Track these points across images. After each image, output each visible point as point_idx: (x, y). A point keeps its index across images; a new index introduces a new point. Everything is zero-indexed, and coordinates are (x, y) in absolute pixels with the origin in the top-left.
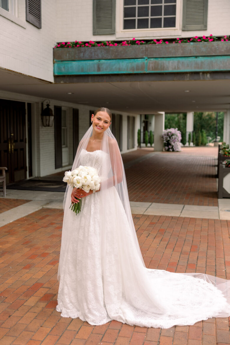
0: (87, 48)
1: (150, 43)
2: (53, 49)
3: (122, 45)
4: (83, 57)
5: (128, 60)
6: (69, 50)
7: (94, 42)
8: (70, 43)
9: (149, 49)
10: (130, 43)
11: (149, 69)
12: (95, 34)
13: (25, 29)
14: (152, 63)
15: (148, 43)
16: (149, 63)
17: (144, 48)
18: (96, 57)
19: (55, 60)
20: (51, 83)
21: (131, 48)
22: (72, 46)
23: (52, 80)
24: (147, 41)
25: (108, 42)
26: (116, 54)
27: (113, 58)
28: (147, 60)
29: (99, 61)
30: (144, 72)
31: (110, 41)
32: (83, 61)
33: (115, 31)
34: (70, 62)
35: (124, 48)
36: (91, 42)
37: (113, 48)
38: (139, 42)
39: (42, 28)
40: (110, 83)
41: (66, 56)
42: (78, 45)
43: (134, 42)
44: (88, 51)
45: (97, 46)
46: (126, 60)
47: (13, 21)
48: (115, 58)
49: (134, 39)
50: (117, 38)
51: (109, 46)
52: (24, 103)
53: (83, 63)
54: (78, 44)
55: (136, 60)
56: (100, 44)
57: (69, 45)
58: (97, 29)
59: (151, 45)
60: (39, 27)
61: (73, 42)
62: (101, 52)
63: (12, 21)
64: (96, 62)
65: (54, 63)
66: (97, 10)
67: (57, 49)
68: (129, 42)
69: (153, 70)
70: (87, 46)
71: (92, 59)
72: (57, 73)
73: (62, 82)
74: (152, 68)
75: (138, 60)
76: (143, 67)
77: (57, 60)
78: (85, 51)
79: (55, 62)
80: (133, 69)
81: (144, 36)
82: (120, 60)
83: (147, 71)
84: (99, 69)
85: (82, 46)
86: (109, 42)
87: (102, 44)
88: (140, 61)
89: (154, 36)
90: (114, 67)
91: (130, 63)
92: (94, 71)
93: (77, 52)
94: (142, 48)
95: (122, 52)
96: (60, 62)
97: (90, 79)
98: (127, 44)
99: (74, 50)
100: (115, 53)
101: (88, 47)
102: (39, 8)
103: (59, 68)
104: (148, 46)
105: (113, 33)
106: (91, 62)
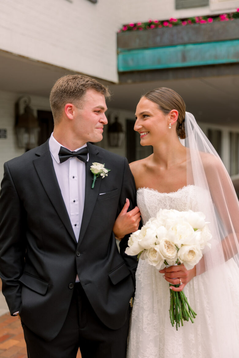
0: (166, 29)
2: (118, 34)
3: (220, 20)
4: (160, 41)
6: (139, 34)
7: (177, 19)
8: (142, 25)
12: (178, 7)
18: (180, 40)
19: (119, 50)
20: (112, 83)
21: (234, 24)
22: (143, 28)
23: (114, 78)
25: (198, 17)
26: (211, 34)
29: (185, 47)
31: (201, 16)
34: (140, 51)
36: (172, 19)
37: (206, 25)
39: (99, 1)
40: (202, 79)
41: (135, 42)
43: (238, 15)
44: (168, 33)
45: (182, 25)
46: (227, 42)
48: (209, 41)
49: (238, 10)
50: (212, 11)
51: (200, 22)
53: (161, 51)
54: (153, 25)
56: (186, 22)
57: (140, 27)
61: (147, 23)
62: (188, 33)
64: (179, 49)
65: (118, 54)
67: (123, 33)
68: (232, 16)
70: (166, 27)
71: (174, 44)
72: (122, 68)
73: (130, 81)
77: (122, 50)
78: (163, 34)
79: (120, 52)
80: (237, 55)
82: (216, 43)
84: (184, 59)
85: (158, 27)
87: (188, 21)
90: (207, 55)
91: (233, 46)
92: (177, 62)
93: (151, 36)
95: (220, 31)
96: (127, 52)
97: (171, 74)
98: (227, 18)
99: (146, 33)
100: (208, 33)
101: (169, 28)
103: (125, 61)
105: (205, 3)
106: (171, 50)
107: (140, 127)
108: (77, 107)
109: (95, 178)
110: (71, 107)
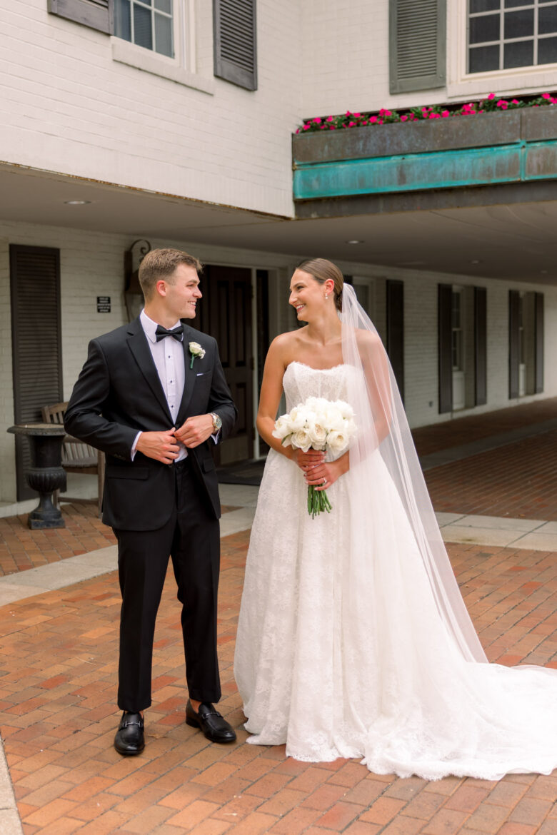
0: (372, 127)
1: (536, 105)
2: (293, 135)
3: (462, 114)
4: (364, 150)
5: (475, 150)
6: (329, 136)
7: (392, 110)
8: (333, 120)
9: (529, 120)
10: (484, 107)
11: (530, 171)
12: (394, 91)
13: (212, 95)
14: (538, 155)
15: (530, 103)
16: (531, 155)
17: (517, 117)
18: (395, 147)
19: (296, 163)
20: (286, 219)
21: (482, 121)
22: (336, 126)
23: (290, 211)
24: (527, 99)
25: (427, 108)
26: (446, 137)
27: (438, 149)
28: (524, 147)
29: (403, 159)
30: (518, 179)
31: (432, 106)
32: (363, 161)
33: (444, 79)
34: (331, 165)
35: (465, 120)
36: (383, 112)
37: (436, 124)
38: (504, 103)
39: (259, 87)
40: (433, 211)
41: (323, 150)
42: (351, 122)
43: (492, 104)
44: (376, 133)
45: (399, 121)
46: (471, 151)
47: (177, 80)
48: (443, 149)
49: (492, 96)
50: (450, 98)
51: (429, 118)
52: (248, 271)
53: (364, 165)
54: (352, 119)
55: (495, 149)
56: (406, 116)
57: (330, 125)
58: (399, 78)
59: (538, 107)
60: (250, 88)
61: (341, 116)
62: (408, 135)
63: (176, 82)
64: (394, 162)
65: (294, 170)
66: (399, 31)
67: (303, 134)
68: (481, 104)
69: (539, 172)
70: (374, 124)
71: (386, 154)
72: (300, 194)
73: (313, 216)
74: (539, 166)
75: (503, 148)
76: (514, 167)
77: (301, 163)
78: (368, 137)
79: (297, 167)
80: (488, 172)
81: (519, 87)
82: (455, 152)
83: (525, 175)
84: (402, 178)
85: (361, 124)
86: (431, 108)
87: (410, 114)
88: (508, 152)
89: (546, 84)
90: (439, 172)
91: (481, 157)
92: (391, 183)
93: (349, 139)
94: (512, 118)
95: (460, 133)
96: (309, 167)
97: (381, 204)
98: (475, 110)
99: (341, 135)
100: (441, 136)
101: (376, 126)
102: (250, 43)
103: (306, 182)
104: (529, 111)
105: (440, 86)
106: (382, 163)
107: (296, 299)
108: (169, 283)
109: (193, 358)
110: (163, 283)
